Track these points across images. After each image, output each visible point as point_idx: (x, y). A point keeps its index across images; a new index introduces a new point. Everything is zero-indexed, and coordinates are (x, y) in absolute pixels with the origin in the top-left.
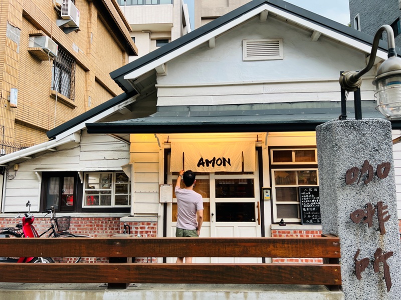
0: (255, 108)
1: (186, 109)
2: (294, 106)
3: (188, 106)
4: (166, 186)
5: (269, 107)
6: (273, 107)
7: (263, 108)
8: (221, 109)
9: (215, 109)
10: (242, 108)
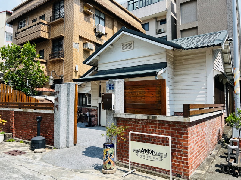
0: (125, 69)
1: (105, 71)
2: (137, 67)
3: (106, 70)
4: (100, 98)
5: (129, 69)
6: (130, 68)
7: (127, 69)
8: (115, 70)
9: (113, 71)
10: (121, 70)
